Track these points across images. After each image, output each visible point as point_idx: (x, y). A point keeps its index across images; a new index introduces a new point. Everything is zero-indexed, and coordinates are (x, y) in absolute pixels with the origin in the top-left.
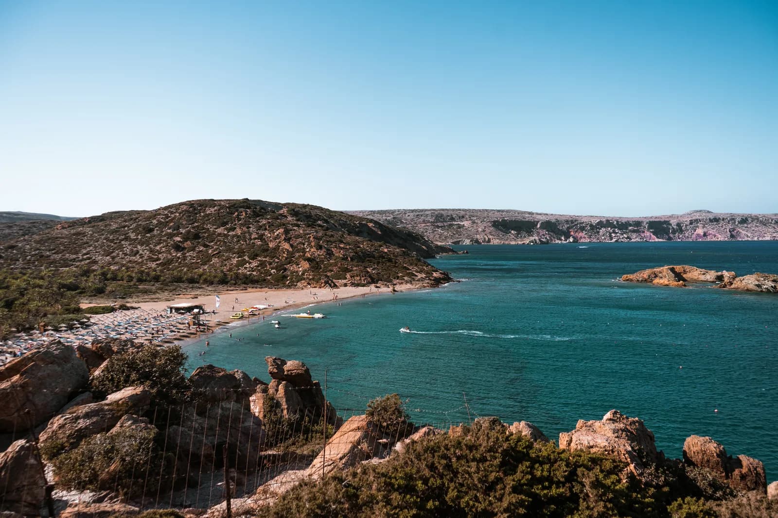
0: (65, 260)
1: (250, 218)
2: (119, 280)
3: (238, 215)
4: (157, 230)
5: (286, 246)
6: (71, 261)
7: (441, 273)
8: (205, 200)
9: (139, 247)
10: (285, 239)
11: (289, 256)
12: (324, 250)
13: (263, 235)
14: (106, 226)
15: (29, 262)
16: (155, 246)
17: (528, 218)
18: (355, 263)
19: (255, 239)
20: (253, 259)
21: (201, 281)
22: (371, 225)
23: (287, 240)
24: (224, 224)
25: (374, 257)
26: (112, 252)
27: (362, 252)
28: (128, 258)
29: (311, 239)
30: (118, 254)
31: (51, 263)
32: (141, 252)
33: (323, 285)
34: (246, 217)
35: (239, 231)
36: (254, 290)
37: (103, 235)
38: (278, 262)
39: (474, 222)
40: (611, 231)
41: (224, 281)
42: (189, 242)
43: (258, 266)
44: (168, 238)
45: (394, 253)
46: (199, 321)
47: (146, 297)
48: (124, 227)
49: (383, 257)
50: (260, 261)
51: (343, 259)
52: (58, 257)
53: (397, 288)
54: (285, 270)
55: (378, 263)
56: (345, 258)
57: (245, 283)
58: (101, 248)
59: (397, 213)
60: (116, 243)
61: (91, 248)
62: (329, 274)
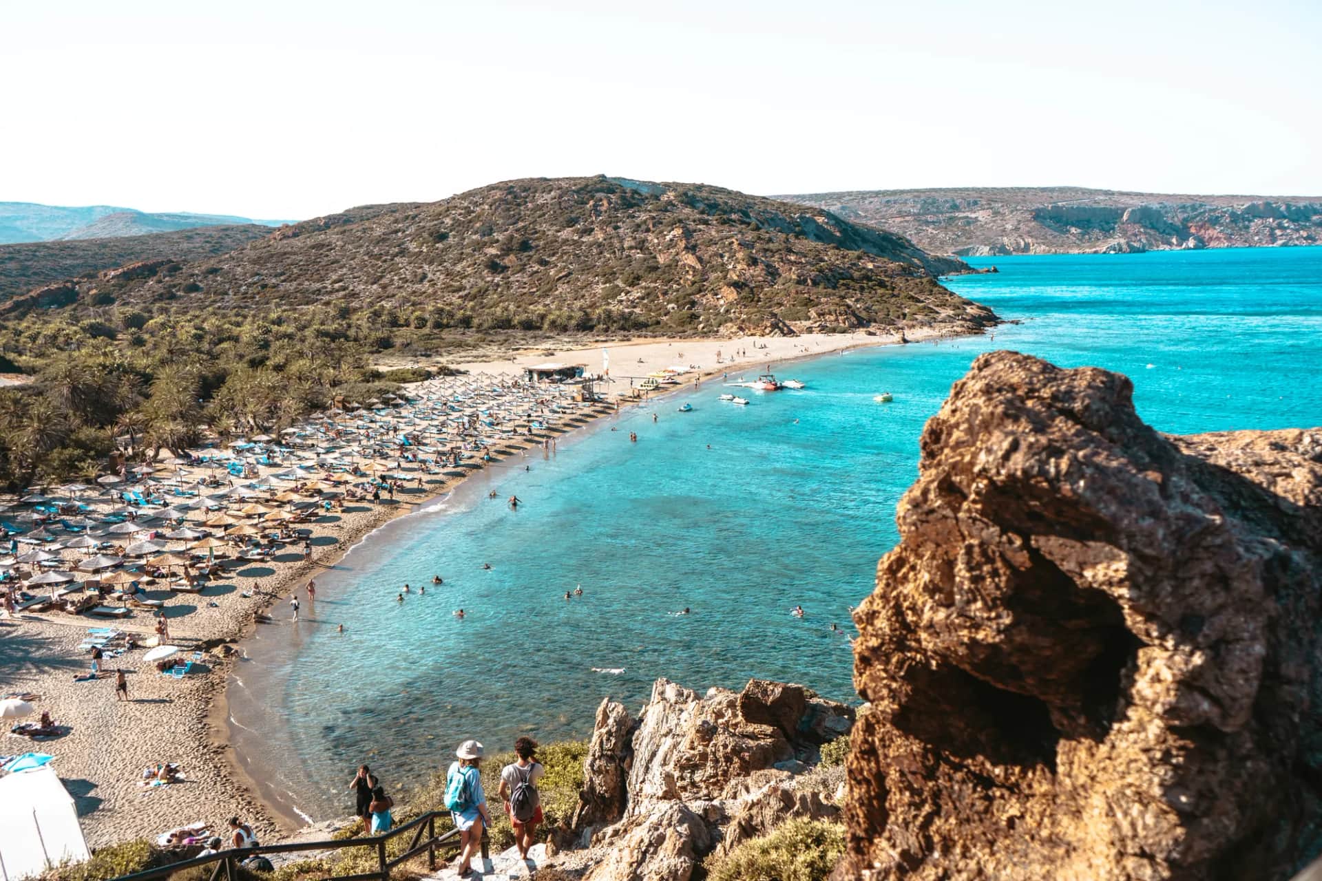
0: (303, 292)
1: (616, 210)
2: (402, 326)
3: (595, 206)
4: (454, 236)
5: (689, 259)
6: (313, 293)
7: (979, 308)
8: (532, 179)
9: (426, 267)
10: (686, 248)
11: (697, 278)
12: (761, 266)
13: (644, 241)
14: (364, 231)
15: (245, 296)
16: (455, 264)
17: (1103, 202)
18: (820, 288)
19: (631, 248)
20: (632, 285)
21: (546, 326)
22: (820, 220)
23: (691, 249)
24: (571, 222)
25: (852, 278)
26: (381, 277)
27: (831, 270)
28: (410, 287)
29: (735, 246)
30: (392, 280)
31: (282, 298)
32: (430, 276)
33: (767, 331)
34: (609, 209)
35: (600, 236)
36: (642, 340)
37: (361, 246)
38: (677, 290)
39: (996, 213)
40: (1274, 225)
41: (585, 326)
42: (512, 257)
43: (643, 298)
44: (474, 250)
45: (886, 271)
46: (591, 393)
47: (463, 354)
48: (396, 232)
49: (869, 279)
50: (646, 288)
51: (799, 282)
52: (291, 286)
53: (909, 335)
54: (693, 304)
55: (862, 289)
56: (801, 281)
57: (623, 328)
58: (361, 269)
59: (847, 198)
60: (385, 261)
61: (345, 270)
62: (776, 310)
